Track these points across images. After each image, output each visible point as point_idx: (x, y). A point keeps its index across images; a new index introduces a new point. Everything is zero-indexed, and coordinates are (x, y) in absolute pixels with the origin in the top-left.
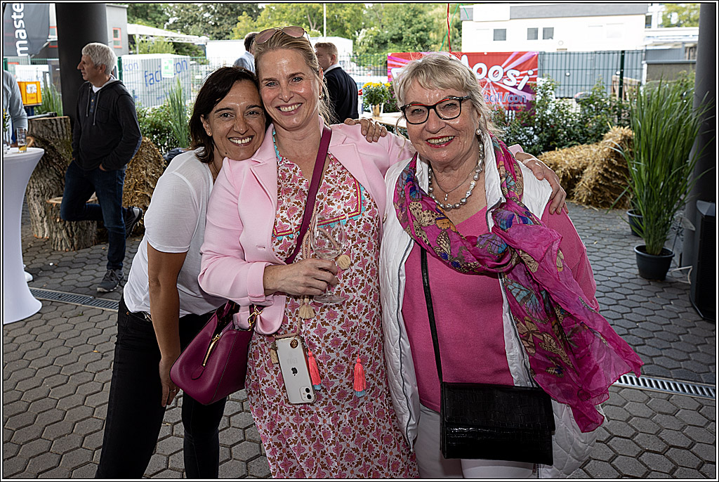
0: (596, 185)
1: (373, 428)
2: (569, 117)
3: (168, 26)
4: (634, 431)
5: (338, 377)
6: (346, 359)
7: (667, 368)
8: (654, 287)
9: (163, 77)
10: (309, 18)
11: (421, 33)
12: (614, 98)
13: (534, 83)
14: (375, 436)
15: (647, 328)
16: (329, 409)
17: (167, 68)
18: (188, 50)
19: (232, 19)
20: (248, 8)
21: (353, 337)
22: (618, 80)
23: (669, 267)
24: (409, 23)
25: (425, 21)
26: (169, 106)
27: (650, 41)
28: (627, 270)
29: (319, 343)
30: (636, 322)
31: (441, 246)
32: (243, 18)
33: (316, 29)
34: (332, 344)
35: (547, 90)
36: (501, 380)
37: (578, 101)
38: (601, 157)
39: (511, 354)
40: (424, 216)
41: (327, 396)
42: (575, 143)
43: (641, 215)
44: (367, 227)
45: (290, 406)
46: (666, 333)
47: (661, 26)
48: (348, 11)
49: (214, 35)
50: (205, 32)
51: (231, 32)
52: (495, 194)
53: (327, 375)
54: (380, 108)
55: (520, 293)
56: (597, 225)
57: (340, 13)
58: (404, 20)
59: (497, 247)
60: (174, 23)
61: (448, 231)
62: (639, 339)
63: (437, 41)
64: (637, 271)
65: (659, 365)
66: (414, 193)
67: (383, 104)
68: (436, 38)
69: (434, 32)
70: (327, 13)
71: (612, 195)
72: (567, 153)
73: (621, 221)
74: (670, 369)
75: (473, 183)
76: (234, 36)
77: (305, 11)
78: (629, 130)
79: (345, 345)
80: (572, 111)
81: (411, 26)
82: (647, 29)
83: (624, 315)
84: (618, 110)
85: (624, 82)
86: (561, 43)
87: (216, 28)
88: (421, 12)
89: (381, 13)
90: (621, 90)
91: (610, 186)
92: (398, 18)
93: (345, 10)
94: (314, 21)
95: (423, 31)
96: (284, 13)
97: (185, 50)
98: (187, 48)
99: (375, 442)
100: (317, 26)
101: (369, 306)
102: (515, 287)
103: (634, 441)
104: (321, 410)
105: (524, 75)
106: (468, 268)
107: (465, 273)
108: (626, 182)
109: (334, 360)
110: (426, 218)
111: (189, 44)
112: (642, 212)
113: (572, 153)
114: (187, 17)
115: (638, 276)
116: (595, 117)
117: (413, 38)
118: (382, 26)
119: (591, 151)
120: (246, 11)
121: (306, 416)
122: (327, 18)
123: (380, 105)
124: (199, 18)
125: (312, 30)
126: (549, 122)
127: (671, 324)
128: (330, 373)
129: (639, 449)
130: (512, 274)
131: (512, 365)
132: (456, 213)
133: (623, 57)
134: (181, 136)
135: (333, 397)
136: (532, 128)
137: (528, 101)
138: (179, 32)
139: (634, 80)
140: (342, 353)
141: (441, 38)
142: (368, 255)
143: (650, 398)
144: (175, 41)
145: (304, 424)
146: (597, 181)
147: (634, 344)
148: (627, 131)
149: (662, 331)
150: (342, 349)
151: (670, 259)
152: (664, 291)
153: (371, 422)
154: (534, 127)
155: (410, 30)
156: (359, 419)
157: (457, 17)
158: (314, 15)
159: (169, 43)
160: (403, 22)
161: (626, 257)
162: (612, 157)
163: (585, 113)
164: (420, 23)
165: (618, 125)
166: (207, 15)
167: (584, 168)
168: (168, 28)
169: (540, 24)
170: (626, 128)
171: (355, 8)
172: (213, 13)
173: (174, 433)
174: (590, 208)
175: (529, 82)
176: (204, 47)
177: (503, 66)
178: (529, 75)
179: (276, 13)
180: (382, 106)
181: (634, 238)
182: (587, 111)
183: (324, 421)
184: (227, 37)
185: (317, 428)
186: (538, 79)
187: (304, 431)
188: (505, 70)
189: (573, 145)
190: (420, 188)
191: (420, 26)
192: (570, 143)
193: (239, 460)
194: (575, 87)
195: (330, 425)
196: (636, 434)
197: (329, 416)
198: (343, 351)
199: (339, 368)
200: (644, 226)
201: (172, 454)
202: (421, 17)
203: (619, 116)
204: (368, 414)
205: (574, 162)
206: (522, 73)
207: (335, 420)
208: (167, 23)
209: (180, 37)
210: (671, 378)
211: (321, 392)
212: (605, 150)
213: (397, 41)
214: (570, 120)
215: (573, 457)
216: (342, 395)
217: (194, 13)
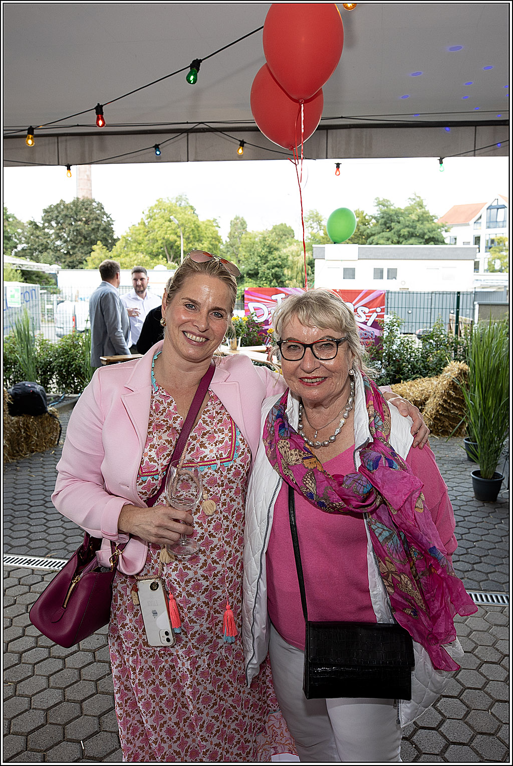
0: (436, 415)
1: (229, 670)
2: (413, 352)
3: (16, 253)
4: (474, 645)
5: (198, 621)
6: (207, 604)
7: (500, 583)
8: (487, 508)
9: (8, 306)
10: (166, 250)
11: (277, 269)
12: (451, 334)
13: (382, 319)
14: (231, 677)
15: (483, 547)
16: (188, 653)
17: (13, 296)
18: (37, 279)
19: (85, 248)
20: (103, 238)
21: (215, 581)
22: (455, 319)
23: (500, 489)
24: (264, 259)
25: (280, 257)
26: (15, 337)
27: (478, 284)
28: (464, 493)
29: (180, 587)
30: (474, 542)
31: (307, 485)
32: (98, 247)
33: (173, 261)
34: (193, 588)
35: (394, 326)
36: (364, 617)
37: (419, 337)
38: (441, 389)
39: (375, 593)
40: (292, 455)
41: (187, 639)
42: (418, 376)
43: (476, 442)
44: (237, 473)
45: (149, 649)
46: (499, 550)
47: (487, 271)
48: (205, 245)
49: (66, 263)
50: (56, 260)
51: (84, 262)
52: (363, 434)
53: (187, 619)
54: (238, 342)
55: (383, 533)
56: (438, 452)
57: (197, 247)
58: (260, 256)
59: (362, 487)
60: (23, 249)
61: (314, 471)
62: (476, 557)
63: (292, 278)
64: (473, 494)
65: (493, 581)
66: (283, 431)
67: (240, 338)
68: (290, 274)
69: (288, 269)
70: (184, 247)
71: (450, 424)
72: (411, 386)
73: (458, 448)
74: (503, 583)
75: (343, 421)
76: (87, 265)
77: (162, 243)
78: (464, 364)
79: (206, 590)
80: (415, 346)
81: (267, 262)
82: (476, 273)
83: (463, 536)
84: (455, 346)
85: (460, 320)
86: (403, 283)
87: (68, 256)
88: (277, 249)
89: (237, 248)
90: (457, 327)
91: (449, 416)
92: (254, 254)
93: (203, 244)
94: (171, 253)
95: (278, 267)
96: (140, 244)
97: (35, 278)
98: (37, 276)
99: (231, 683)
100: (174, 258)
101: (233, 551)
102: (378, 527)
103: (474, 655)
104: (180, 653)
105: (373, 312)
106: (333, 508)
107: (331, 513)
108: (462, 412)
109: (195, 605)
110: (293, 457)
111: (39, 272)
112: (477, 440)
113: (416, 385)
114: (37, 244)
115: (474, 499)
116: (436, 352)
117: (268, 274)
118: (239, 261)
119: (432, 383)
120: (101, 241)
121: (166, 658)
122: (184, 251)
123: (237, 339)
124: (51, 246)
125: (169, 262)
126: (395, 357)
127: (502, 541)
128: (190, 617)
129: (478, 662)
130: (377, 514)
131: (375, 604)
132: (325, 451)
133: (458, 298)
134: (28, 369)
135: (192, 641)
136: (380, 362)
137: (376, 336)
138: (28, 259)
139: (468, 319)
140: (203, 598)
141: (295, 275)
142: (235, 501)
143: (487, 612)
144: (24, 268)
145: (164, 666)
146: (438, 411)
147: (472, 562)
148: (463, 365)
149: (495, 548)
150: (203, 593)
151: (501, 482)
152: (495, 512)
153: (229, 664)
154: (381, 361)
155: (266, 266)
156: (217, 662)
157: (310, 255)
158: (172, 247)
159: (16, 270)
160: (259, 258)
161: (463, 481)
162: (451, 389)
163: (426, 349)
164: (275, 259)
165: (454, 359)
166: (58, 243)
167: (426, 399)
168: (17, 255)
169: (385, 265)
170: (462, 362)
171: (212, 243)
172: (66, 241)
173: (17, 693)
174: (432, 436)
175: (377, 319)
176: (55, 276)
177: (353, 303)
178: (377, 312)
179: (132, 244)
180: (240, 340)
181: (469, 463)
182: (427, 346)
183: (183, 664)
184: (81, 266)
185: (177, 669)
186: (386, 316)
187: (163, 673)
188: (356, 307)
189: (416, 378)
190: (289, 426)
191: (275, 262)
192: (414, 376)
193: (90, 716)
194: (417, 324)
195: (188, 669)
196: (476, 648)
197: (188, 660)
198: (204, 595)
199: (199, 613)
200: (479, 453)
201: (15, 717)
202: (276, 254)
203: (456, 351)
204: (227, 657)
205: (417, 394)
206: (371, 310)
207: (193, 663)
208: (15, 250)
209: (29, 264)
210: (504, 592)
211: (182, 635)
212: (445, 382)
213: (253, 276)
214: (414, 354)
215: (431, 690)
216: (202, 639)
217: (45, 240)
